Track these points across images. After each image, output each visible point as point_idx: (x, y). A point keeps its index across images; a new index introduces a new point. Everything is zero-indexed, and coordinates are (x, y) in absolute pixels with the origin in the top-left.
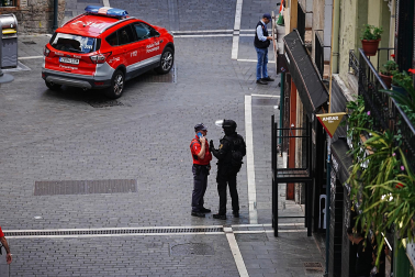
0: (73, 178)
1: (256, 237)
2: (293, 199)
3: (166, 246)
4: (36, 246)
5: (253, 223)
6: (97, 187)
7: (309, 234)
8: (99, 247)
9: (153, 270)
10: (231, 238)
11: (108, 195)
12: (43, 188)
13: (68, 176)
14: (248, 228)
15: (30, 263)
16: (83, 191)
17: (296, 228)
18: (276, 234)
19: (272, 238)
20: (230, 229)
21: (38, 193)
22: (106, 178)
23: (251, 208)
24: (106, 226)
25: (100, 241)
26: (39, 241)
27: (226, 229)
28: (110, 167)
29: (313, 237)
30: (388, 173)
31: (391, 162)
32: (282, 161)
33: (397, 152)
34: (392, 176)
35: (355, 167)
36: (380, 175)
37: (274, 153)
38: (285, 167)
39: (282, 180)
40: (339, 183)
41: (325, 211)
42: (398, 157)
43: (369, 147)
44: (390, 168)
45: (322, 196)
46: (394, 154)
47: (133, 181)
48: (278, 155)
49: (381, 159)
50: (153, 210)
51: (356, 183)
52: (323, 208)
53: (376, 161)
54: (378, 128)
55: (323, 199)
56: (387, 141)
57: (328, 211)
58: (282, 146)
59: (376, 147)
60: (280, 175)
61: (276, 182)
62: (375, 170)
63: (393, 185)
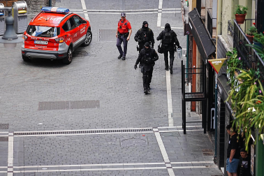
0: (62, 100)
1: (173, 135)
2: (195, 111)
3: (118, 140)
4: (40, 141)
5: (171, 126)
6: (76, 105)
7: (205, 132)
9: (111, 154)
10: (157, 135)
11: (83, 110)
12: (44, 106)
13: (59, 99)
14: (168, 129)
15: (37, 151)
16: (67, 108)
17: (197, 128)
18: (185, 132)
19: (183, 135)
20: (157, 130)
21: (40, 109)
22: (82, 99)
23: (170, 117)
24: (82, 128)
25: (78, 137)
26: (41, 138)
27: (154, 130)
28: (84, 93)
29: (207, 134)
30: (251, 95)
31: (253, 88)
32: (189, 89)
33: (257, 82)
34: (254, 97)
35: (232, 91)
36: (247, 95)
37: (183, 83)
38: (190, 92)
39: (188, 100)
40: (222, 101)
41: (214, 118)
42: (258, 85)
43: (240, 79)
44: (252, 91)
45: (212, 109)
46: (255, 83)
47: (98, 101)
48: (186, 85)
49: (247, 86)
50: (110, 118)
51: (232, 101)
52: (213, 116)
53: (244, 88)
54: (245, 67)
55: (213, 111)
56: (251, 75)
57: (216, 118)
58: (188, 79)
59: (244, 79)
60: (187, 96)
61: (184, 101)
62: (243, 93)
63: (255, 102)
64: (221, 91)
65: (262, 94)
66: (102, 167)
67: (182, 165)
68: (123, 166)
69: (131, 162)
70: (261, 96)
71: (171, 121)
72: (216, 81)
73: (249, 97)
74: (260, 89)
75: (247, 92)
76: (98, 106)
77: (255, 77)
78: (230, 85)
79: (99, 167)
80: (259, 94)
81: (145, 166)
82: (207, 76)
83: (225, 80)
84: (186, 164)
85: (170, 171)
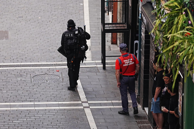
2: (116, 44)
3: (29, 76)
5: (89, 60)
9: (20, 92)
14: (85, 64)
18: (104, 68)
19: (102, 70)
30: (180, 26)
31: (182, 18)
32: (109, 18)
33: (186, 11)
34: (182, 28)
35: (158, 22)
36: (174, 27)
37: (103, 12)
38: (111, 22)
39: (109, 31)
40: (147, 32)
41: (137, 52)
42: (187, 15)
43: (167, 8)
44: (181, 22)
45: (136, 42)
46: (184, 13)
47: (6, 32)
48: (106, 14)
49: (175, 16)
50: (20, 51)
51: (157, 32)
52: (136, 49)
53: (172, 18)
55: (136, 44)
56: (180, 4)
57: (140, 52)
58: (108, 8)
59: (172, 8)
60: (107, 27)
61: (104, 32)
62: (171, 24)
63: (183, 34)
64: (145, 21)
65: (191, 25)
66: (11, 106)
67: (101, 104)
68: (35, 106)
69: (42, 100)
70: (190, 27)
72: (140, 10)
73: (177, 28)
74: (189, 20)
75: (175, 23)
76: (7, 38)
77: (184, 5)
78: (156, 14)
79: (7, 106)
80: (188, 25)
81: (59, 105)
82: (130, 5)
83: (151, 9)
84: (105, 104)
85: (88, 111)
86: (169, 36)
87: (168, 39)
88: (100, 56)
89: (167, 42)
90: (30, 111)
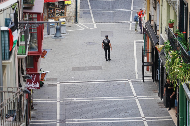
0: (83, 66)
1: (138, 83)
2: (149, 71)
3: (111, 86)
5: (137, 78)
6: (91, 69)
8: (91, 86)
9: (107, 93)
10: (130, 83)
11: (93, 71)
12: (74, 69)
13: (82, 66)
14: (135, 80)
15: (71, 91)
16: (86, 70)
17: (149, 80)
18: (144, 82)
20: (130, 80)
21: (73, 71)
22: (93, 66)
23: (136, 74)
24: (93, 80)
25: (91, 85)
26: (73, 85)
28: (94, 63)
29: (155, 83)
31: (178, 60)
32: (145, 60)
33: (180, 57)
34: (178, 64)
35: (167, 62)
38: (146, 62)
39: (145, 66)
40: (162, 66)
42: (180, 58)
43: (171, 56)
44: (177, 61)
45: (157, 70)
47: (101, 67)
48: (144, 58)
49: (175, 59)
50: (107, 75)
51: (167, 66)
53: (173, 60)
54: (174, 50)
56: (177, 54)
57: (159, 75)
58: (145, 56)
59: (174, 56)
60: (145, 64)
61: (143, 66)
62: (173, 62)
63: (179, 67)
64: (162, 61)
66: (103, 99)
67: (142, 98)
68: (114, 99)
69: (117, 96)
71: (137, 76)
72: (159, 56)
73: (176, 64)
74: (181, 61)
75: (175, 62)
76: (101, 69)
77: (179, 54)
78: (166, 58)
79: (102, 99)
80: (181, 63)
81: (125, 98)
82: (155, 54)
83: (164, 56)
84: (145, 98)
85: (137, 101)
86: (173, 68)
87: (172, 69)
88: (142, 76)
89: (172, 70)
90: (112, 101)
